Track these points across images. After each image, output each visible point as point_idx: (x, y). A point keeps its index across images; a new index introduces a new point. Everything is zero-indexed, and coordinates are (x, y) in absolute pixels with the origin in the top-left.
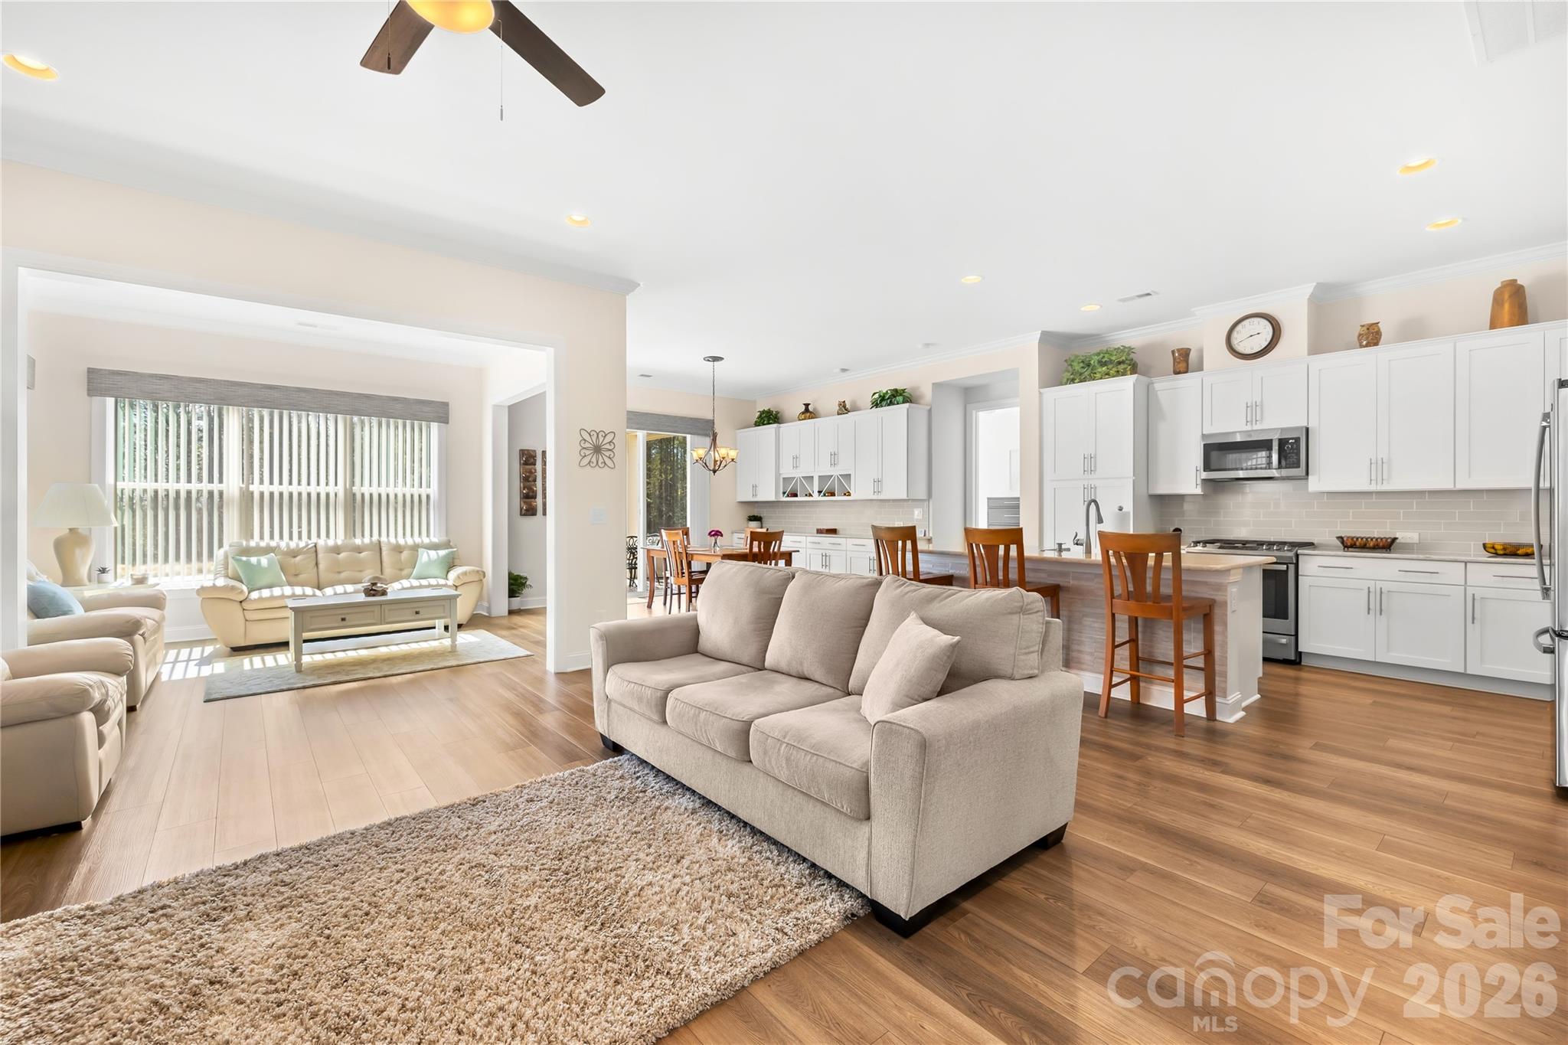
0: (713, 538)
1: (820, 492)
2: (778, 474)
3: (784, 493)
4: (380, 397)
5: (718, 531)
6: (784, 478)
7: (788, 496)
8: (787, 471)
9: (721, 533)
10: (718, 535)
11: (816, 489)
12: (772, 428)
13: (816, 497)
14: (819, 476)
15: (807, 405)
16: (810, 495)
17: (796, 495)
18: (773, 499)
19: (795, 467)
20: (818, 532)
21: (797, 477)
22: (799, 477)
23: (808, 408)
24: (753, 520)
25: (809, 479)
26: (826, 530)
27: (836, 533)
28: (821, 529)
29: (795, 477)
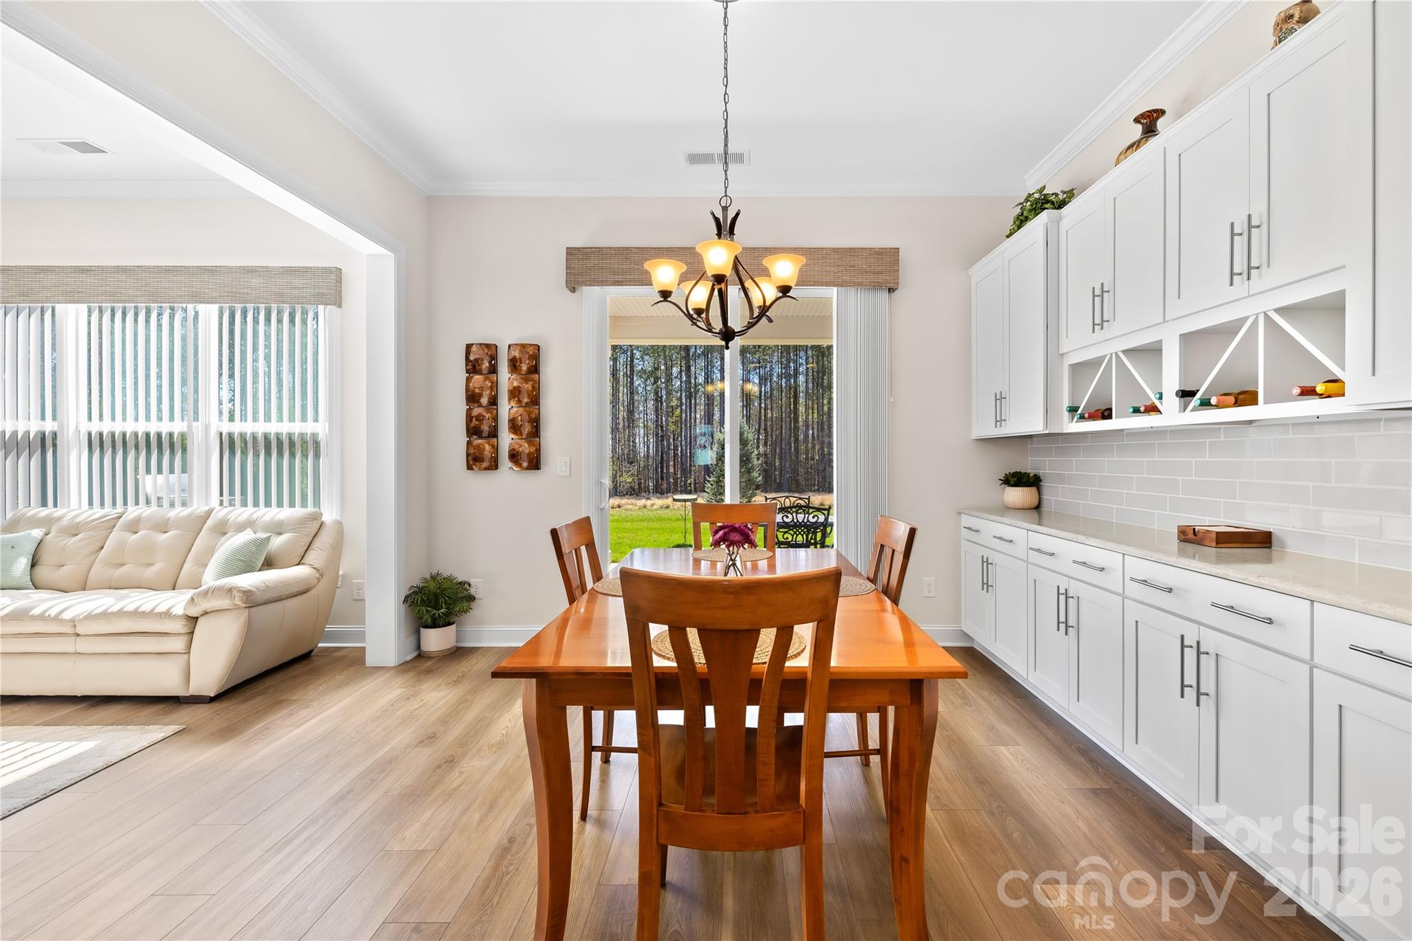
2: (1052, 356)
3: (1073, 410)
4: (229, 270)
6: (1075, 367)
7: (1086, 417)
8: (1082, 340)
11: (1171, 382)
13: (1172, 414)
14: (1184, 337)
15: (1147, 120)
16: (1152, 409)
17: (1106, 414)
18: (1043, 427)
19: (1100, 321)
20: (1183, 537)
21: (1112, 354)
22: (1116, 353)
23: (1155, 125)
24: (1012, 483)
25: (1152, 352)
26: (1214, 536)
27: (1270, 547)
28: (1197, 528)
29: (1106, 355)
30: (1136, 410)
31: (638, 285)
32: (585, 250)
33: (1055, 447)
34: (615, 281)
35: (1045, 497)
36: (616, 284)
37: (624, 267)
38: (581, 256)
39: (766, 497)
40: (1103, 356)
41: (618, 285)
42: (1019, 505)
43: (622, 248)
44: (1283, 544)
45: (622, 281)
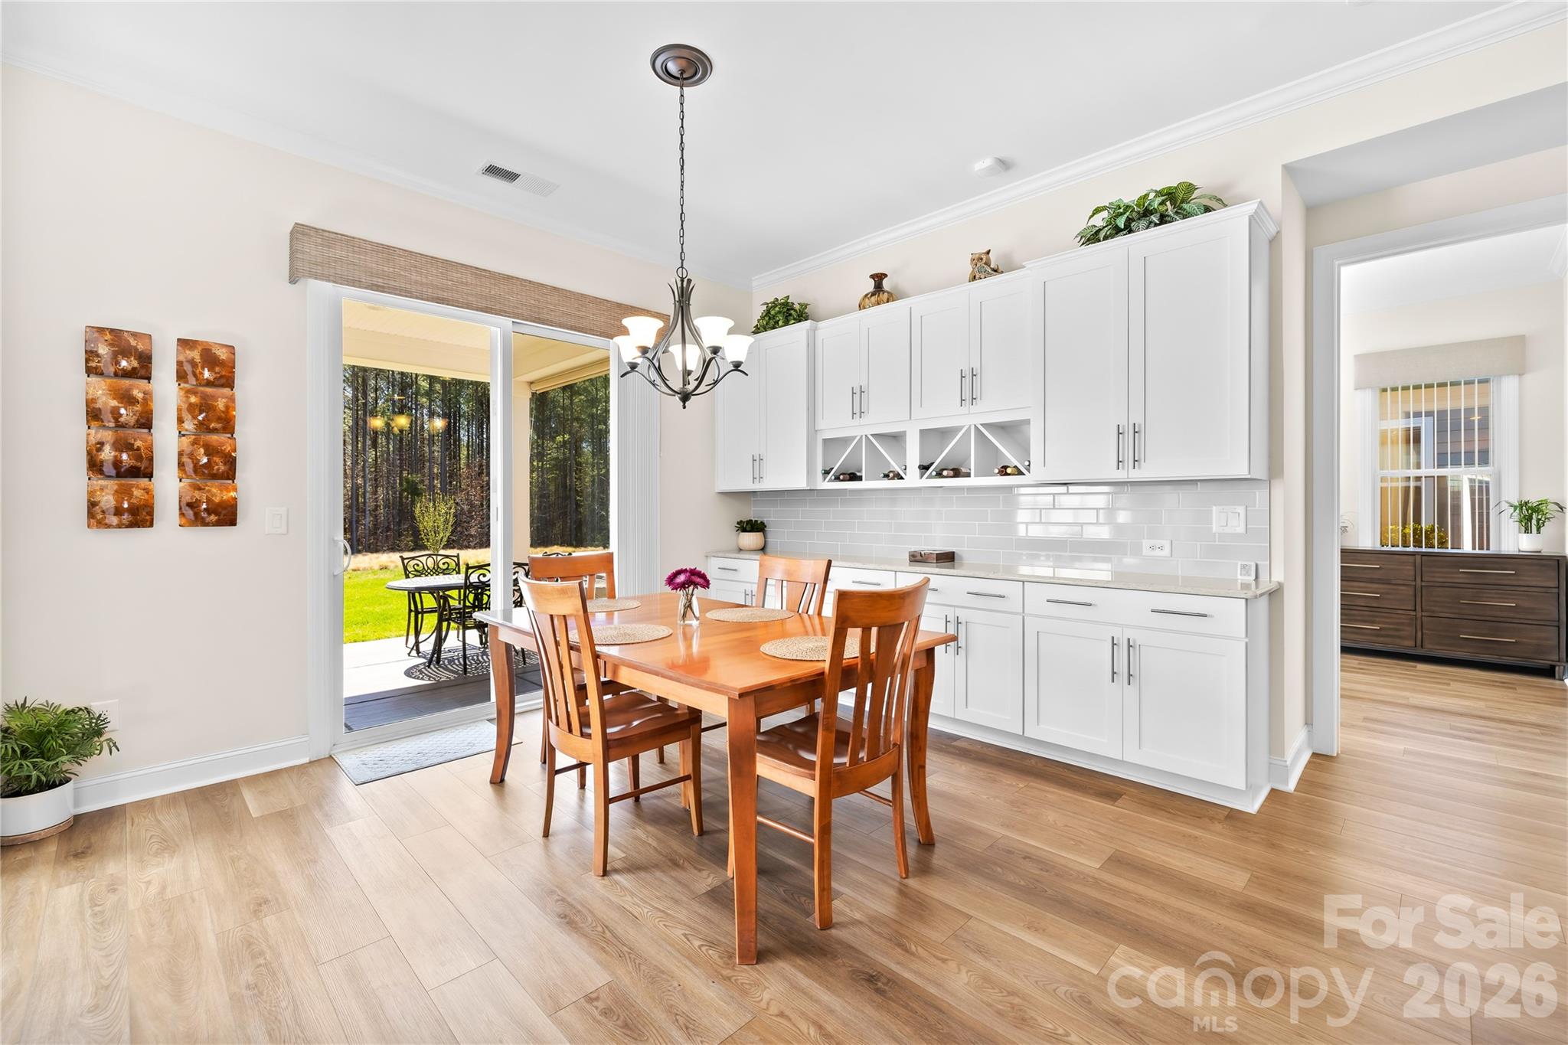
0: (680, 593)
1: (924, 468)
2: (812, 431)
3: (827, 472)
5: (694, 572)
6: (825, 441)
7: (837, 479)
8: (836, 423)
9: (703, 576)
10: (696, 585)
11: (913, 459)
12: (797, 332)
13: (913, 478)
14: (922, 432)
15: (878, 278)
16: (897, 476)
17: (854, 477)
18: (801, 484)
19: (859, 412)
20: (913, 559)
21: (862, 436)
22: (866, 436)
23: (882, 285)
24: (748, 529)
25: (895, 439)
26: (935, 556)
27: (953, 561)
28: (923, 553)
29: (856, 436)
30: (886, 476)
31: (406, 296)
32: (327, 234)
33: (780, 500)
34: (373, 285)
35: (770, 540)
36: (374, 288)
37: (386, 269)
38: (319, 241)
39: (401, 557)
40: (852, 437)
41: (377, 291)
42: (753, 547)
43: (382, 245)
44: (961, 558)
45: (383, 287)
